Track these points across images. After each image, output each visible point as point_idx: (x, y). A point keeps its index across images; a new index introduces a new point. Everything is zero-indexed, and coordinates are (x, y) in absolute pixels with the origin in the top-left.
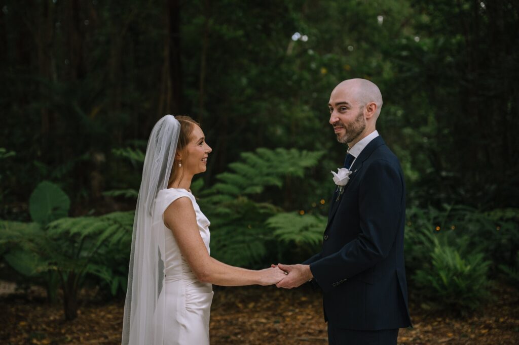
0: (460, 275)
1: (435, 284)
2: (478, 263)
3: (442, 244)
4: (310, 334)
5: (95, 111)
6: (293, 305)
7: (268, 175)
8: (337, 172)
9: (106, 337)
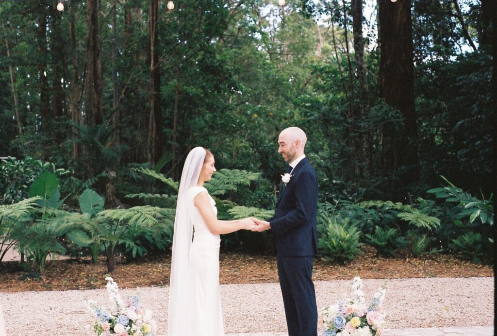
0: (343, 240)
1: (329, 246)
2: (354, 233)
3: (333, 223)
4: (256, 277)
5: (109, 144)
6: (244, 262)
7: (228, 183)
8: (284, 175)
9: (134, 281)
